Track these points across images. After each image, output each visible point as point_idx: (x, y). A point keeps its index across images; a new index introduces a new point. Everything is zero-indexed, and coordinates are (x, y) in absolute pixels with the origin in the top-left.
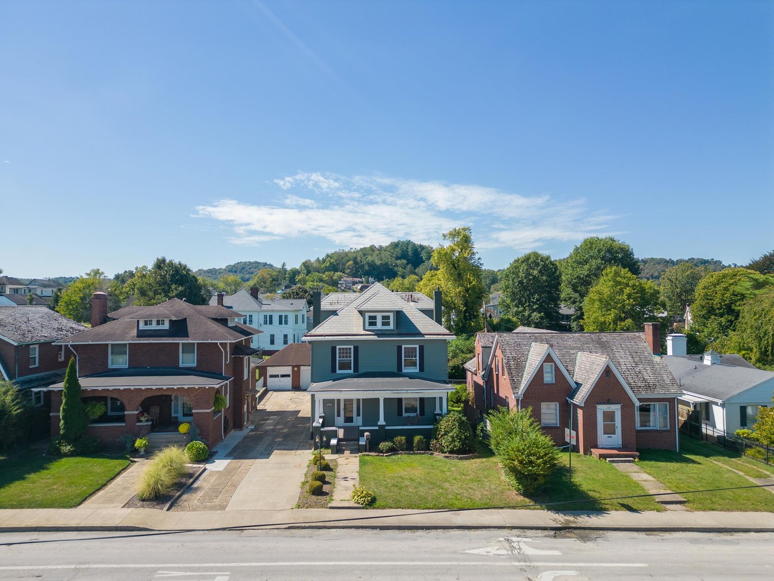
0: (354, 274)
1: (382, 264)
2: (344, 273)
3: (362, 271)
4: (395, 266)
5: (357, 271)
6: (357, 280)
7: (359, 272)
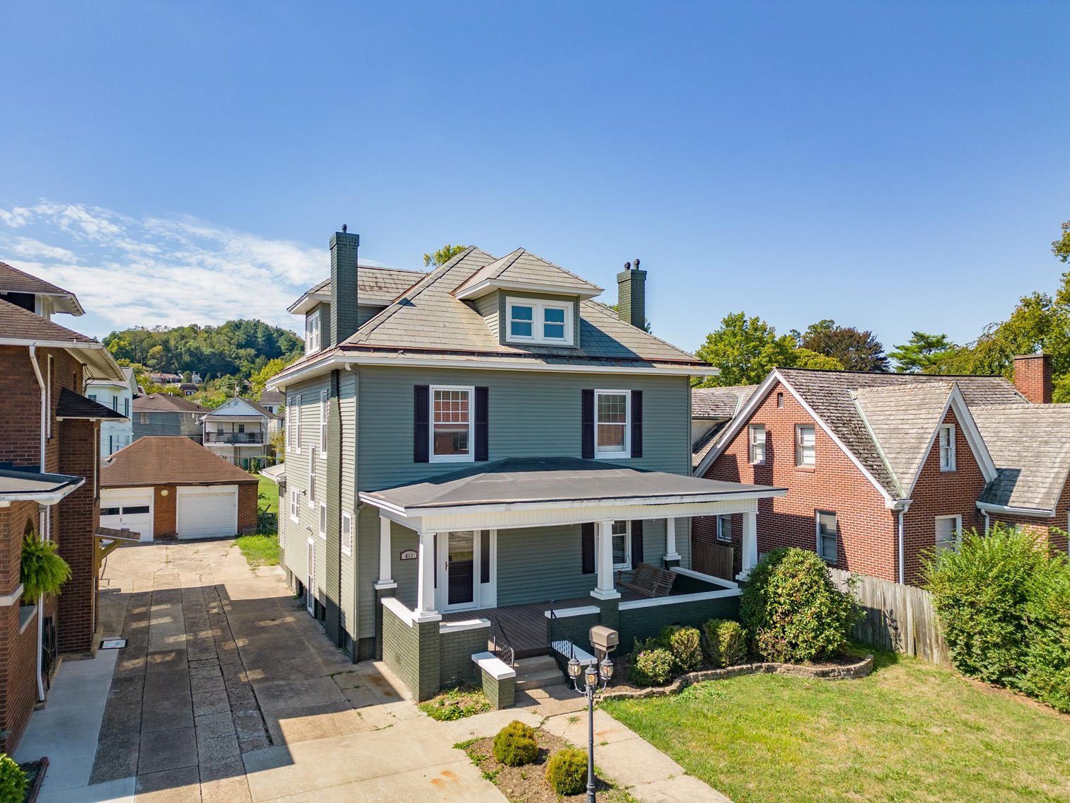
0: (163, 367)
1: (214, 354)
2: (145, 365)
3: (179, 363)
4: (236, 358)
5: (169, 363)
6: (171, 376)
7: (173, 364)
